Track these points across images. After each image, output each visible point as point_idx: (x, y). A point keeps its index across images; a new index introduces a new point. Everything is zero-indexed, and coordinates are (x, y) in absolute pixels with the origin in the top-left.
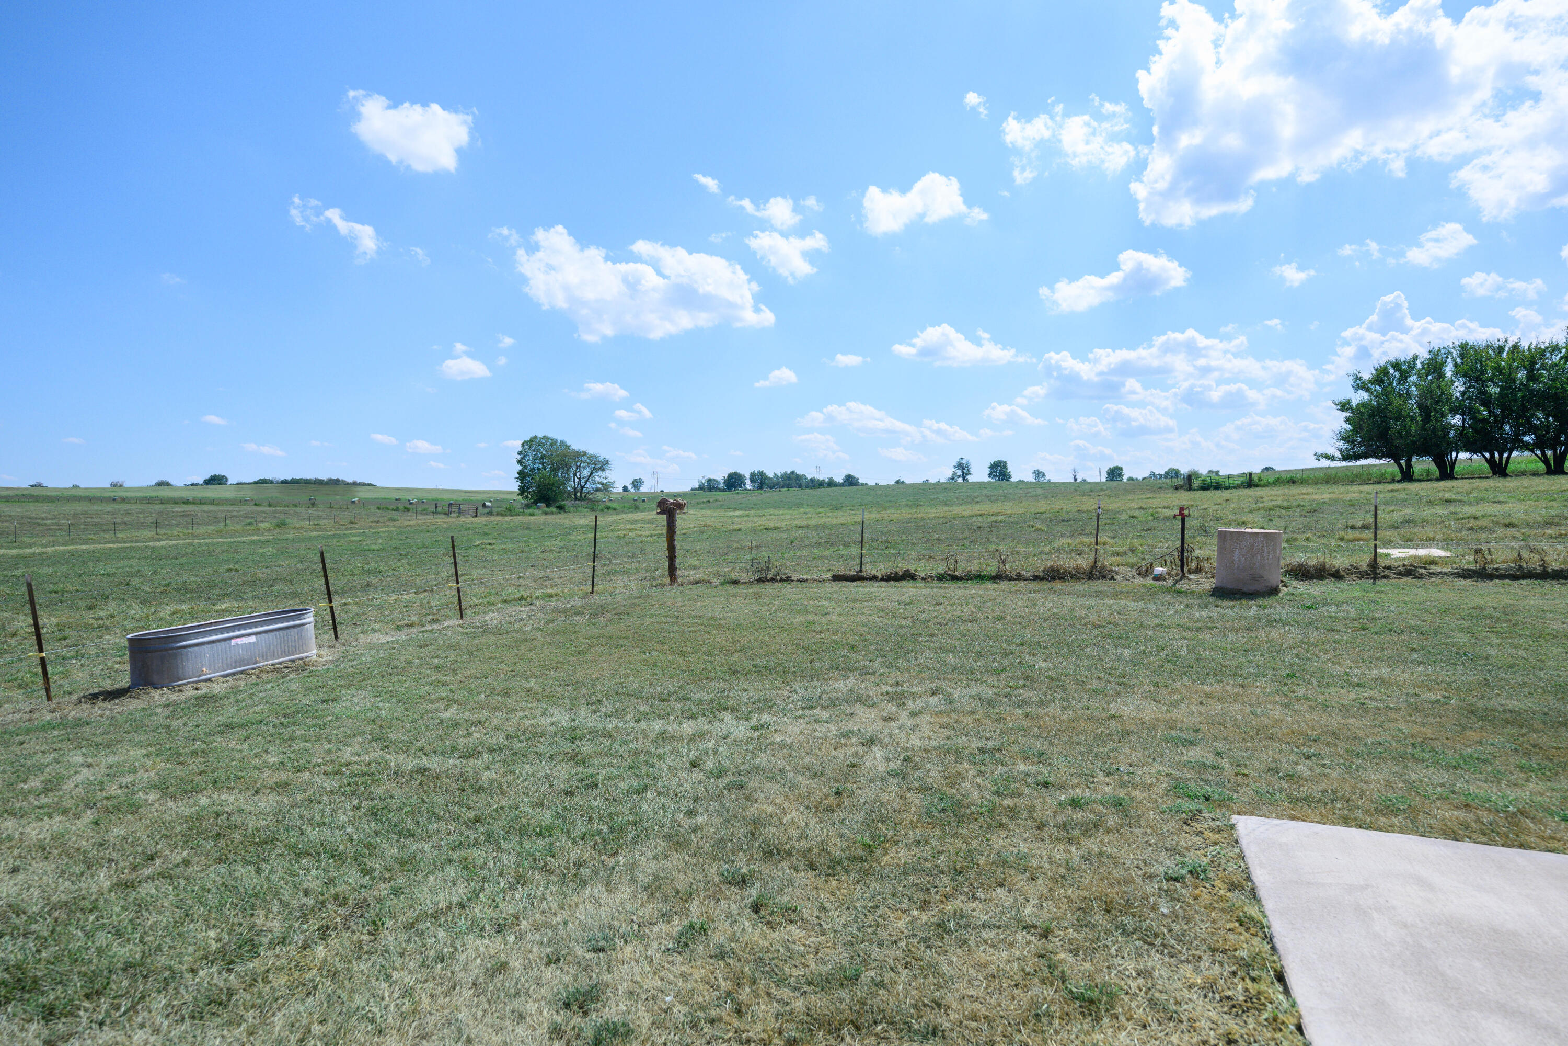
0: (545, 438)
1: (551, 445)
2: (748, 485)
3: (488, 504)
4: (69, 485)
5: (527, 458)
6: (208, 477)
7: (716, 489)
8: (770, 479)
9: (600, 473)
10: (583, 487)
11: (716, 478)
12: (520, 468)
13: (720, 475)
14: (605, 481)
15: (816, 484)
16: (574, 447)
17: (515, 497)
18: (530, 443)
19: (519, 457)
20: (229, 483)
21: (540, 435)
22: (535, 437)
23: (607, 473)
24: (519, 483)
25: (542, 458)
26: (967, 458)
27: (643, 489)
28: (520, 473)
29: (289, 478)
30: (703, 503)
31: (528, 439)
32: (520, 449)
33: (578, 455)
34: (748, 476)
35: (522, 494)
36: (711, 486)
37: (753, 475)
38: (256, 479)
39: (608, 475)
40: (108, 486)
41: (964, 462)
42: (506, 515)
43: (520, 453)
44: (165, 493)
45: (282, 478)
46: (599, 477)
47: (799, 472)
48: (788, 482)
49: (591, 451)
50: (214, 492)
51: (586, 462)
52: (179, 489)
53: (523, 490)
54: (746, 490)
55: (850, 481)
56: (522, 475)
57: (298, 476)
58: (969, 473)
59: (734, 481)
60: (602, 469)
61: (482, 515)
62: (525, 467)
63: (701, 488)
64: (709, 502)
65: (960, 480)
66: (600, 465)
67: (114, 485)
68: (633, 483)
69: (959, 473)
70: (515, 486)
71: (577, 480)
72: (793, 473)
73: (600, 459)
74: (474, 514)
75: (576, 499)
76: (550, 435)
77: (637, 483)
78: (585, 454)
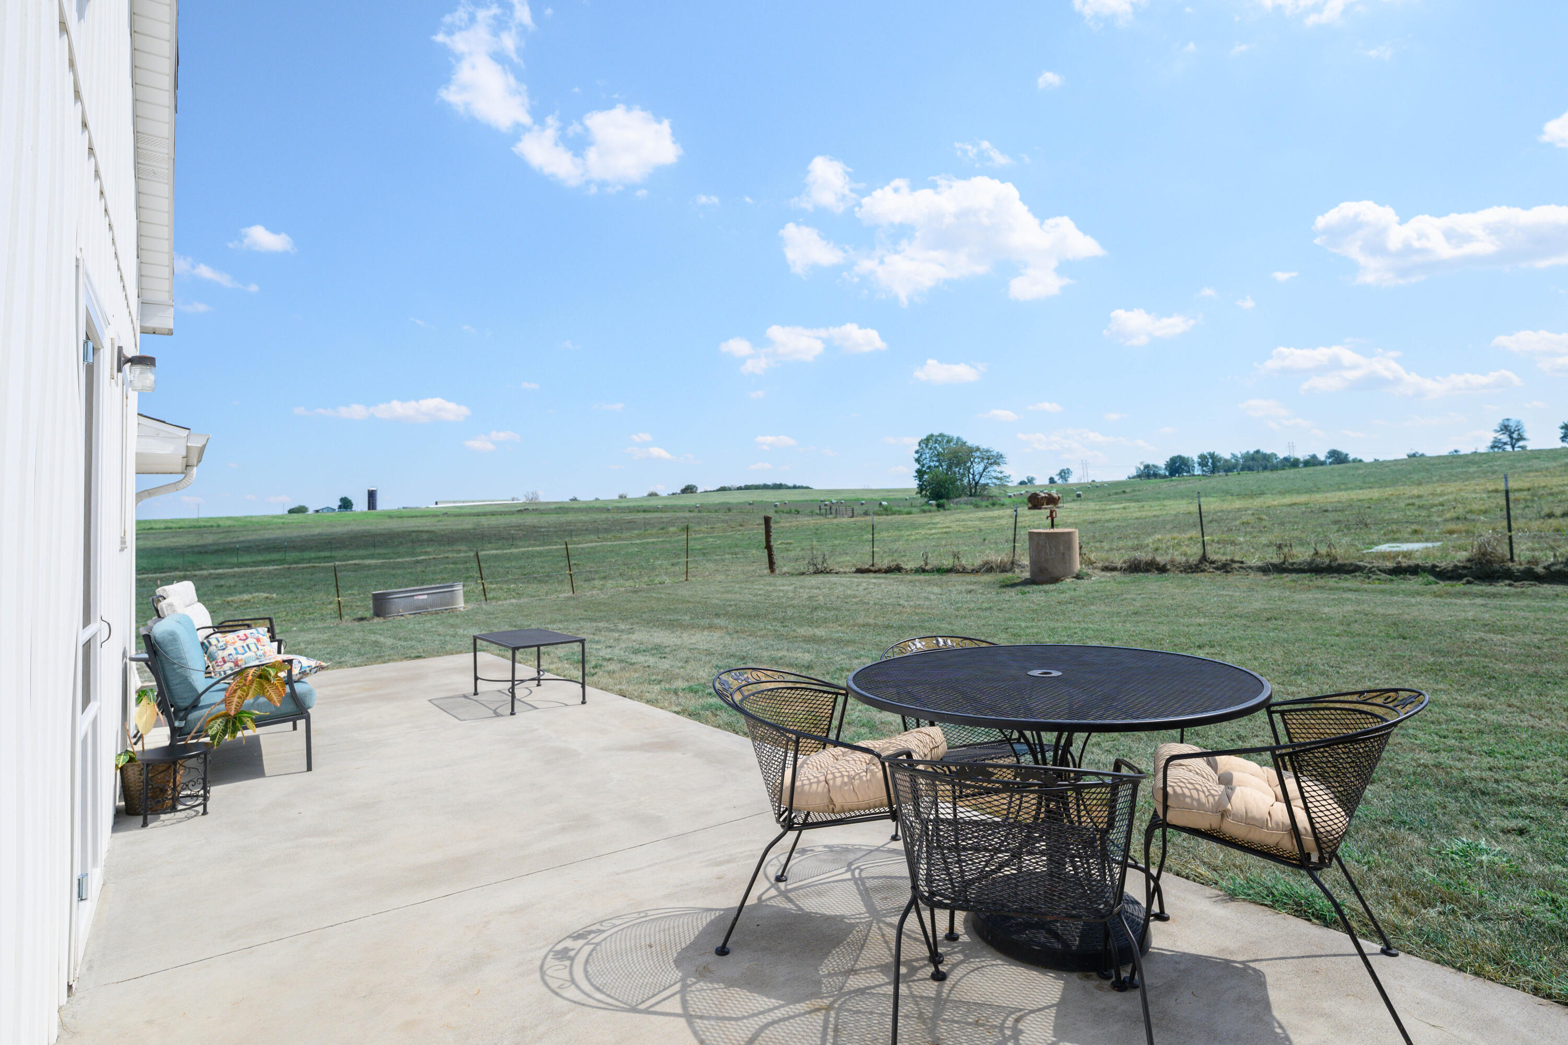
0: (941, 435)
1: (948, 442)
2: (1197, 471)
3: (884, 503)
4: (592, 498)
5: (924, 457)
6: (683, 487)
7: (1156, 475)
8: (1226, 461)
9: (995, 467)
10: (977, 483)
11: (1156, 463)
12: (918, 466)
13: (1161, 462)
14: (1000, 475)
15: (1292, 463)
16: (969, 443)
17: (913, 494)
18: (927, 441)
19: (916, 456)
20: (699, 491)
21: (936, 433)
22: (932, 436)
23: (1003, 468)
24: (917, 482)
25: (938, 455)
26: (1514, 417)
27: (1072, 480)
28: (918, 471)
29: (743, 485)
30: (1116, 494)
31: (924, 437)
32: (917, 448)
33: (971, 451)
34: (1196, 459)
35: (921, 492)
36: (1148, 473)
37: (1202, 457)
38: (718, 487)
39: (1003, 469)
40: (617, 498)
41: (1512, 424)
42: (881, 515)
43: (917, 452)
44: (654, 502)
45: (738, 485)
46: (994, 471)
47: (1267, 450)
48: (1251, 463)
49: (984, 446)
50: (689, 500)
51: (979, 457)
52: (664, 498)
53: (921, 488)
54: (1194, 475)
55: (1337, 458)
56: (920, 474)
57: (749, 483)
58: (1521, 438)
59: (1178, 466)
60: (996, 463)
61: (859, 515)
62: (923, 466)
63: (1139, 476)
64: (1124, 492)
65: (1509, 448)
66: (994, 459)
67: (621, 497)
68: (1060, 474)
69: (1505, 438)
70: (914, 484)
71: (971, 476)
72: (1258, 452)
73: (994, 453)
74: (850, 514)
75: (971, 495)
76: (946, 433)
77: (1064, 474)
78: (978, 449)
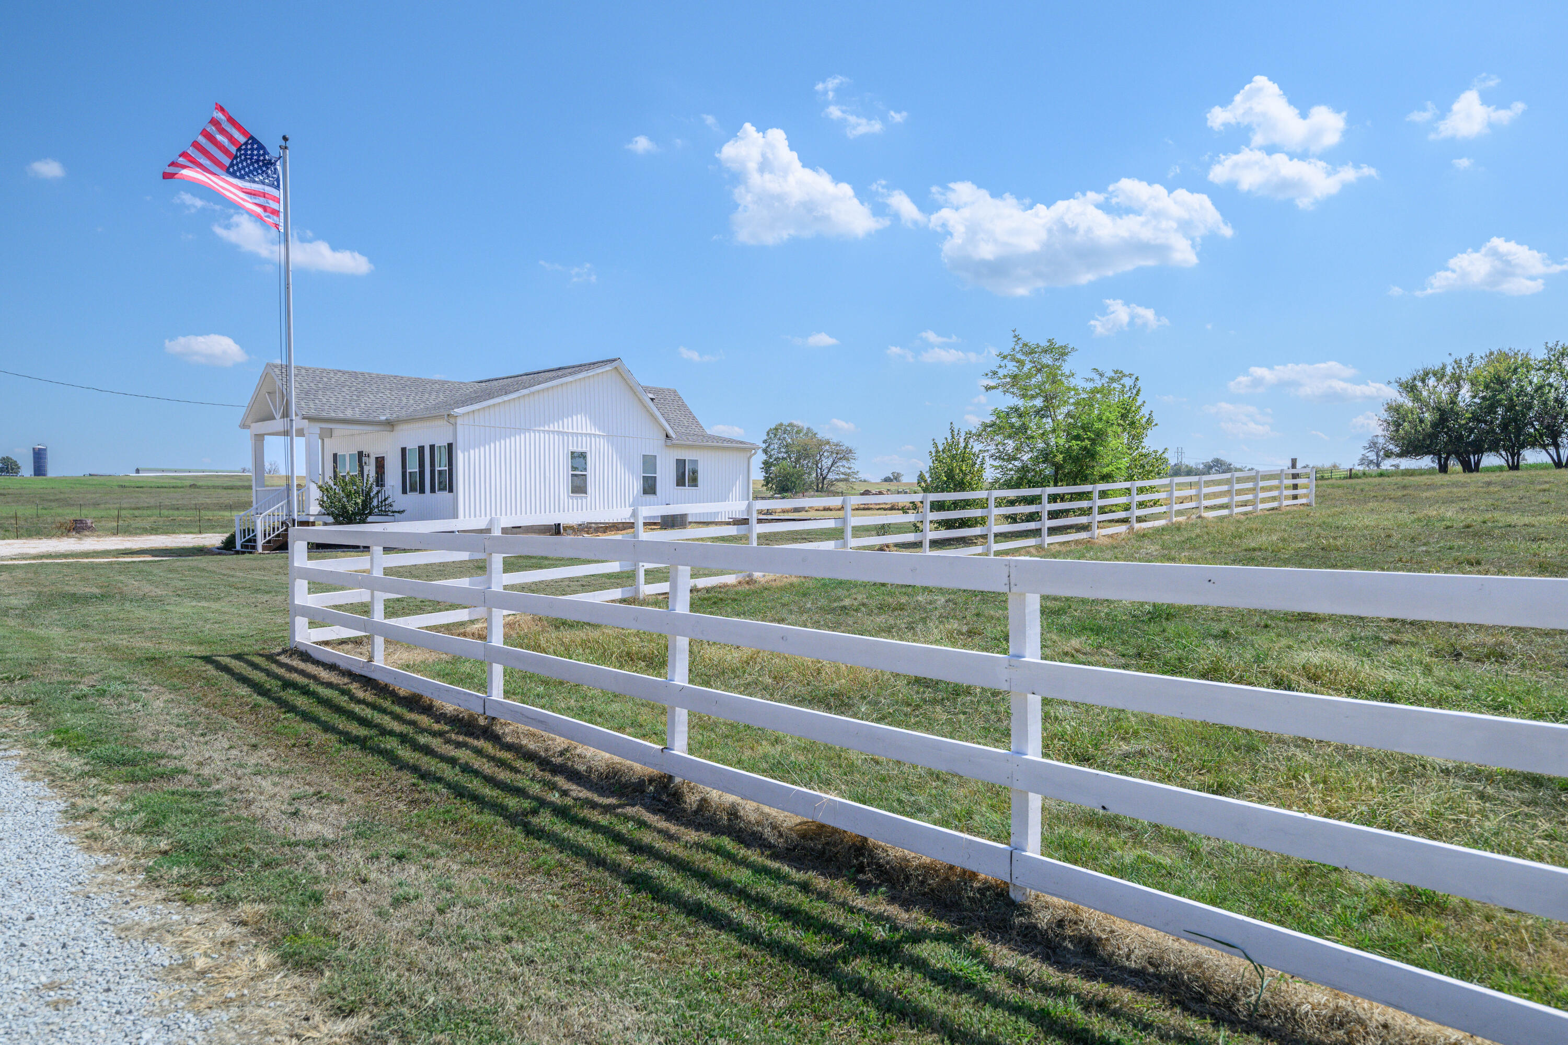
0: (791, 425)
1: (797, 433)
9: (844, 462)
10: (824, 478)
12: (765, 457)
14: (848, 471)
16: (820, 435)
18: (775, 432)
19: (764, 446)
23: (851, 463)
25: (787, 445)
28: (765, 462)
39: (852, 466)
43: (765, 442)
46: (842, 467)
49: (835, 438)
51: (828, 451)
56: (767, 465)
60: (845, 458)
62: (770, 457)
66: (843, 454)
71: (819, 470)
73: (845, 447)
76: (796, 422)
78: (828, 442)
